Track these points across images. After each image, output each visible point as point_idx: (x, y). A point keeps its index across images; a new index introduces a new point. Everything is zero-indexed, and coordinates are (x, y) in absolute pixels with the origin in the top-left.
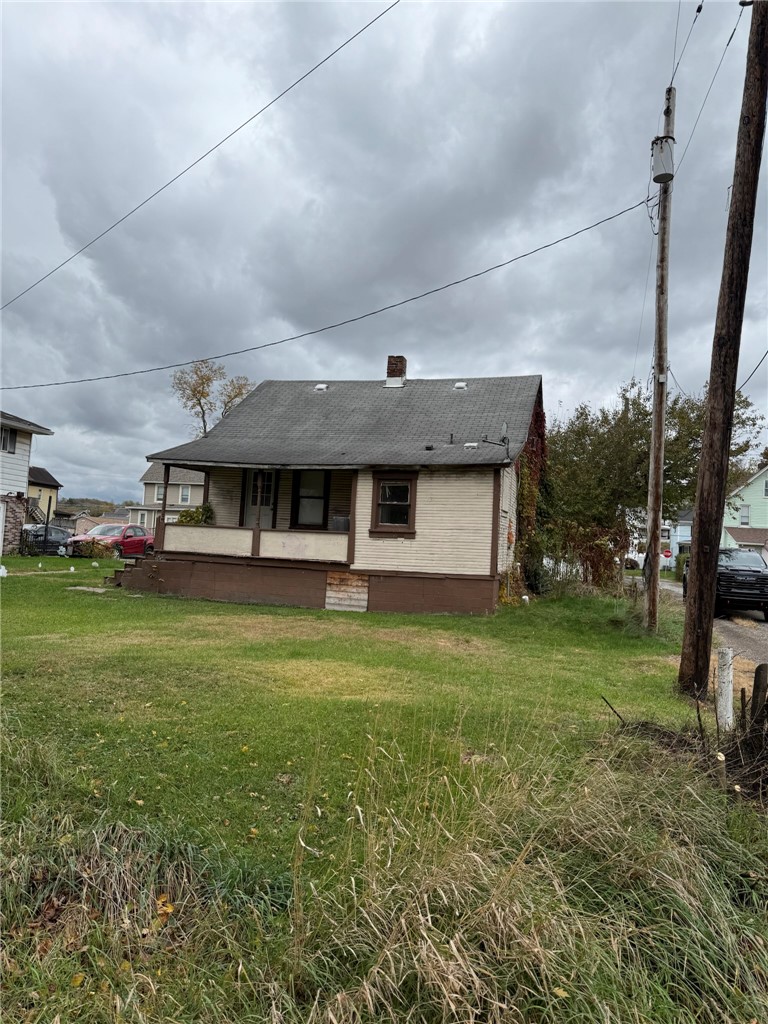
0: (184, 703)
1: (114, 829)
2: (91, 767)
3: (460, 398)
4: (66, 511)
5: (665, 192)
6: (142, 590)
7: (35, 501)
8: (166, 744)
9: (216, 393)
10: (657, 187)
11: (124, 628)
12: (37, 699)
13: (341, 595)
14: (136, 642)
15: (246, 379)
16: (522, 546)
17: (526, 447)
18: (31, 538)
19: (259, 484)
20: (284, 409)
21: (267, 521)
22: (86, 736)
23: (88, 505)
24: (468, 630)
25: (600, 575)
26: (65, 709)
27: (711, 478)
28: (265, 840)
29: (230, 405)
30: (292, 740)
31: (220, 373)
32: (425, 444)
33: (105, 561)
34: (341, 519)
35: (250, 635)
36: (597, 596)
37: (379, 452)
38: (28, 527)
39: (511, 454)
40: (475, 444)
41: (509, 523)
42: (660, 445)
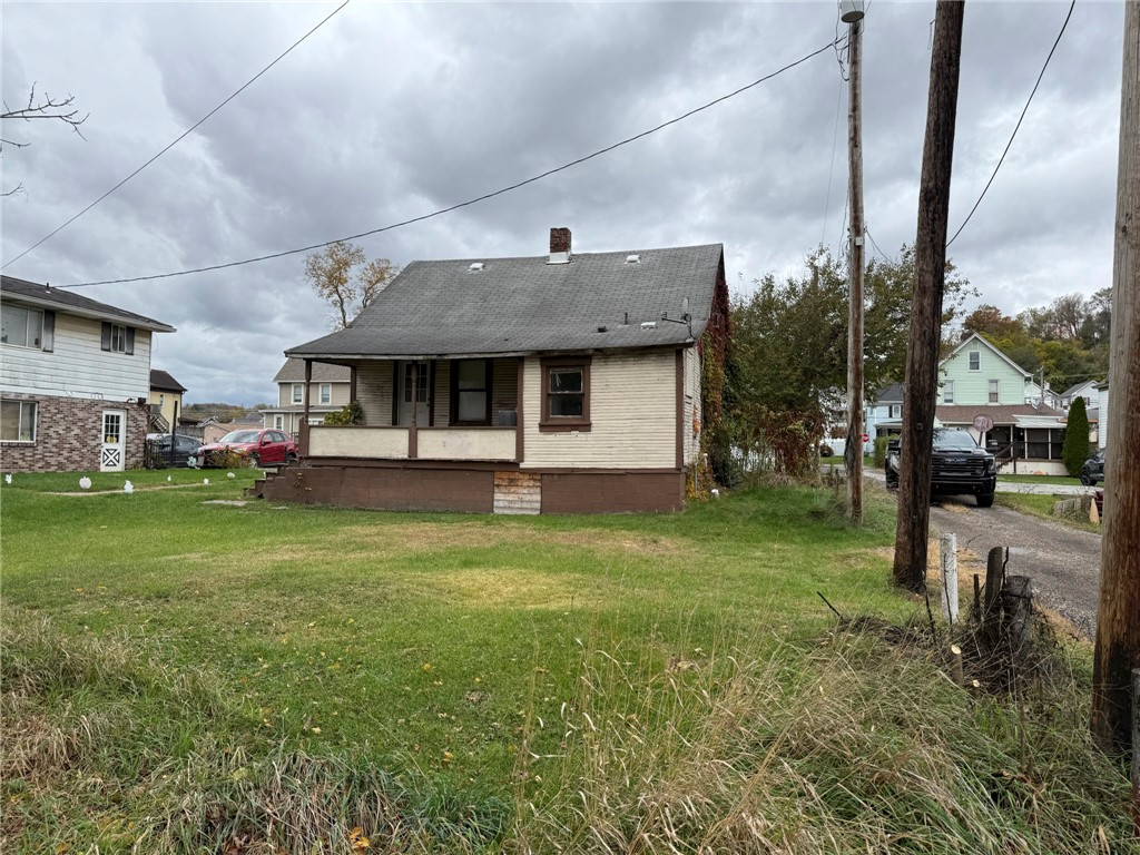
0: (352, 620)
1: (295, 759)
2: (257, 694)
3: (632, 273)
4: (191, 418)
5: (855, 32)
6: (287, 501)
7: (157, 408)
8: (338, 666)
9: (355, 279)
10: (846, 26)
11: (272, 544)
12: (187, 623)
13: (510, 497)
14: (286, 557)
15: (388, 261)
16: (708, 434)
17: (709, 325)
18: (156, 450)
19: (414, 377)
20: (436, 292)
21: (423, 419)
22: (247, 661)
23: (216, 410)
24: (654, 529)
25: (794, 465)
26: (219, 634)
27: (922, 349)
28: (461, 764)
29: (371, 291)
30: (479, 655)
31: (358, 255)
32: (597, 325)
33: (243, 471)
34: (508, 412)
35: (414, 545)
36: (793, 487)
37: (547, 336)
38: (152, 436)
39: (694, 332)
40: (653, 324)
41: (693, 410)
42: (859, 315)
